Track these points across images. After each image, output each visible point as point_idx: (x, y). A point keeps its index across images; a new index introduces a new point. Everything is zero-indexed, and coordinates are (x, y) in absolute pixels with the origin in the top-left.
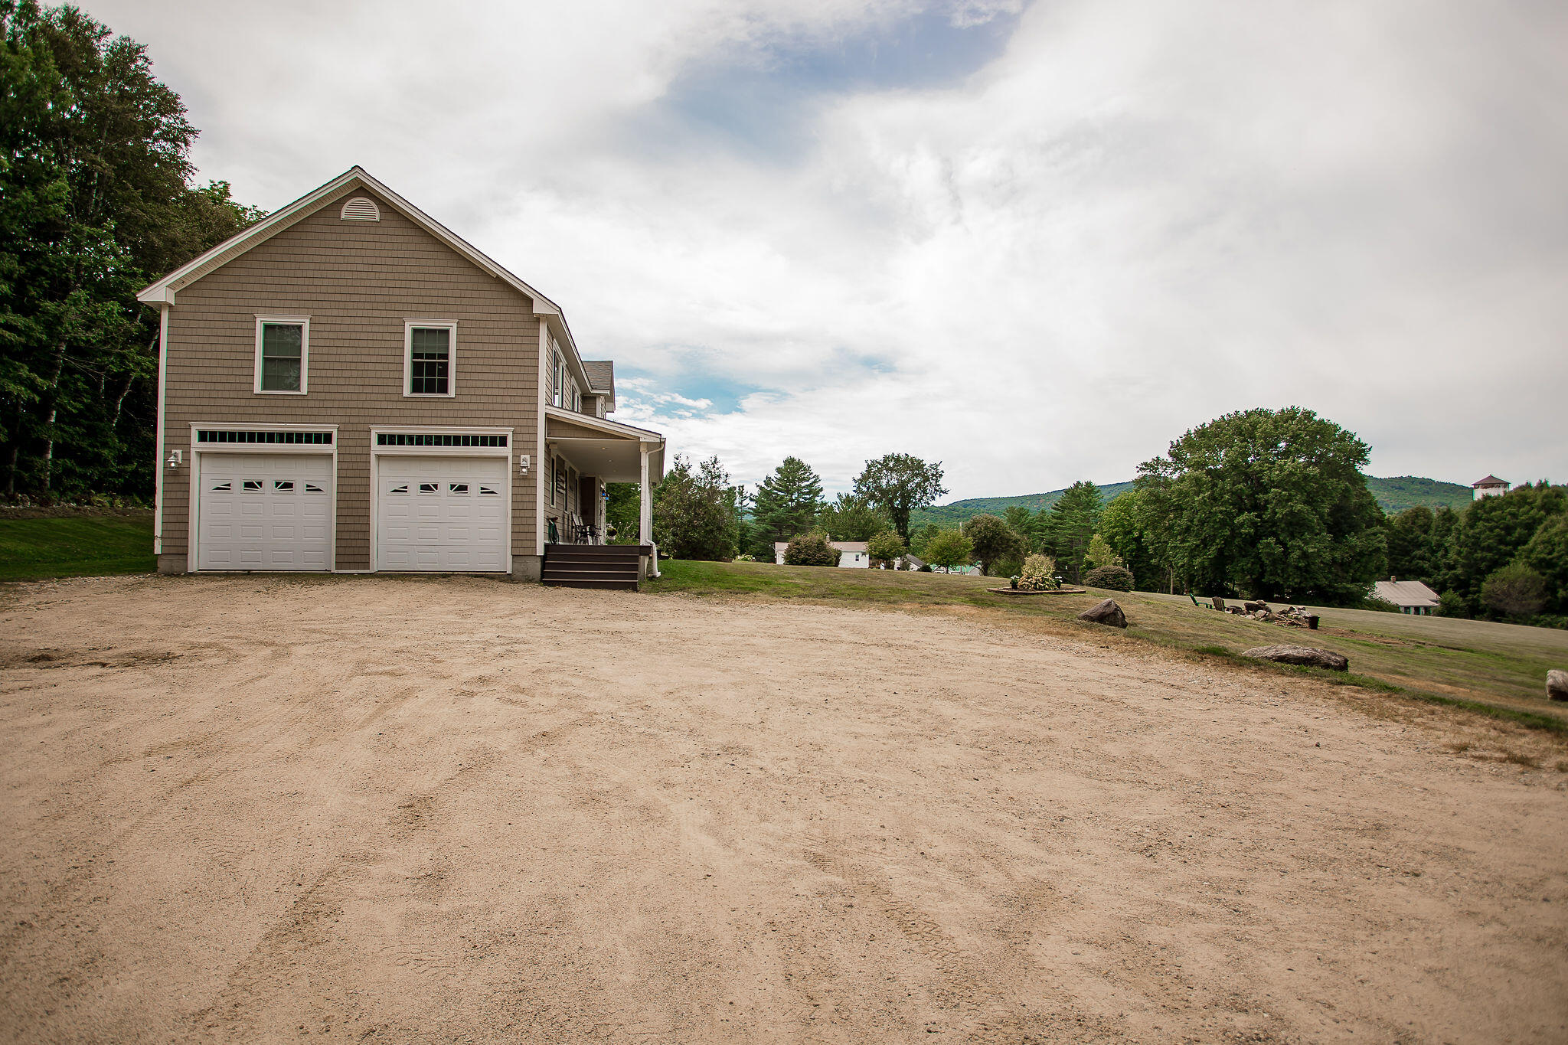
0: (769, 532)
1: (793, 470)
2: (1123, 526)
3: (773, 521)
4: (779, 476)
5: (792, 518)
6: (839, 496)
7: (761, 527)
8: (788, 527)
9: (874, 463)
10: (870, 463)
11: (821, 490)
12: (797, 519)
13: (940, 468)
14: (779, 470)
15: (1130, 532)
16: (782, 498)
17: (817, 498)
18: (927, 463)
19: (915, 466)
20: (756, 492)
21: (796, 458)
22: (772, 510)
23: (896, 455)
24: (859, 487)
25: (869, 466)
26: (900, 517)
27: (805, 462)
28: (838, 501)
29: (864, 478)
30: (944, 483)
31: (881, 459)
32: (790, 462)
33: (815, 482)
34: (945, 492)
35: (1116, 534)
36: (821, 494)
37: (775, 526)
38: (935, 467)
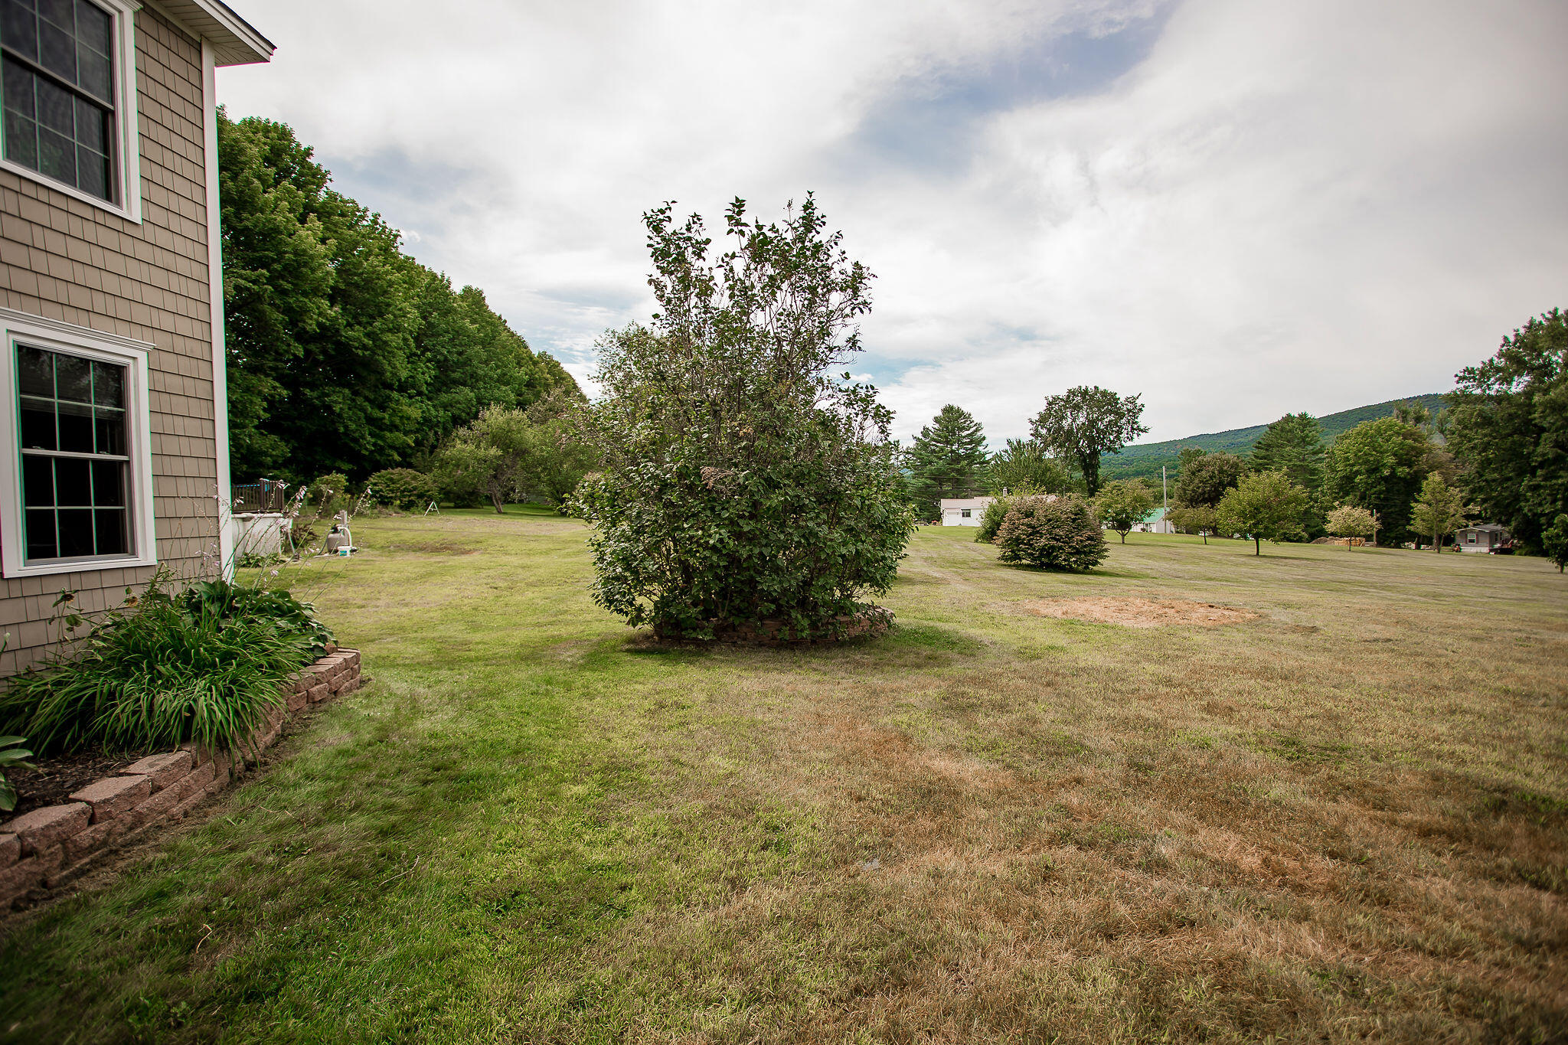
0: (928, 486)
1: (952, 420)
2: (1366, 462)
3: (932, 474)
4: (937, 426)
5: (953, 470)
6: (1009, 442)
7: (920, 482)
8: (949, 480)
9: (1056, 399)
10: (1051, 399)
11: (984, 438)
12: (958, 471)
13: (1139, 402)
14: (937, 420)
15: (1376, 470)
16: (942, 450)
17: (980, 448)
18: (1122, 397)
19: (1105, 401)
20: (912, 444)
21: (955, 406)
22: (930, 463)
23: (1083, 388)
24: (1036, 430)
25: (1050, 404)
26: (1089, 464)
27: (965, 409)
28: (1008, 448)
29: (1043, 419)
30: (1142, 420)
31: (1063, 394)
32: (949, 410)
33: (976, 431)
34: (1145, 431)
35: (1358, 473)
36: (984, 443)
37: (934, 479)
38: (1132, 400)
